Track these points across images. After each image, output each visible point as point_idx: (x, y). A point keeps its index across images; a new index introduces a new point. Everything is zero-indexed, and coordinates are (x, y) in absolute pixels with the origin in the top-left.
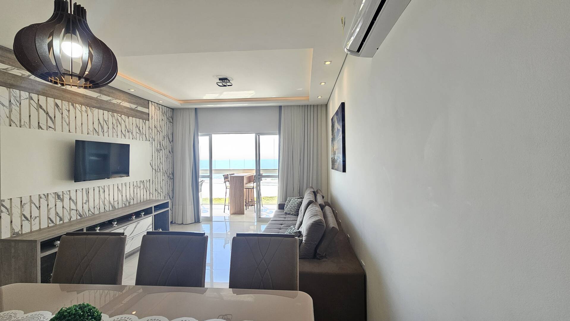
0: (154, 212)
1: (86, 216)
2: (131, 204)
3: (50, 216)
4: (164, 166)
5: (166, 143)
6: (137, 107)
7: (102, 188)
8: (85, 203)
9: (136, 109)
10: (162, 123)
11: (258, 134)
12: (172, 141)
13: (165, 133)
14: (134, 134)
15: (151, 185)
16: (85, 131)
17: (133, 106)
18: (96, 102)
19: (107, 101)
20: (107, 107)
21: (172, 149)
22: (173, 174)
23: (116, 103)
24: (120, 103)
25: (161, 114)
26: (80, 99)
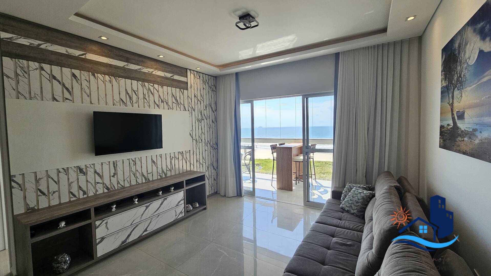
0: (186, 186)
1: (114, 189)
2: (168, 175)
3: (71, 191)
4: (206, 137)
5: (208, 112)
6: (173, 76)
7: (133, 161)
8: (113, 176)
9: (172, 78)
10: (204, 93)
11: (306, 97)
12: (215, 111)
13: (207, 102)
14: (170, 103)
15: (192, 156)
16: (110, 102)
17: (169, 75)
18: (122, 71)
19: (136, 71)
20: (136, 76)
21: (216, 118)
22: (217, 144)
23: (147, 72)
24: (152, 72)
25: (202, 82)
26: (103, 69)
